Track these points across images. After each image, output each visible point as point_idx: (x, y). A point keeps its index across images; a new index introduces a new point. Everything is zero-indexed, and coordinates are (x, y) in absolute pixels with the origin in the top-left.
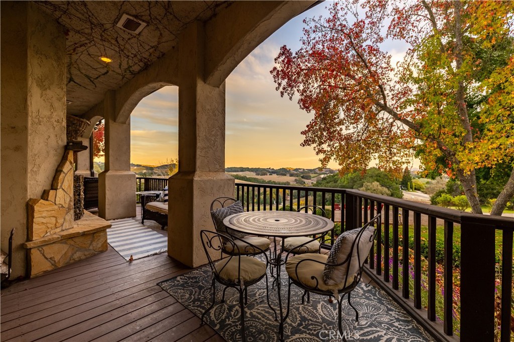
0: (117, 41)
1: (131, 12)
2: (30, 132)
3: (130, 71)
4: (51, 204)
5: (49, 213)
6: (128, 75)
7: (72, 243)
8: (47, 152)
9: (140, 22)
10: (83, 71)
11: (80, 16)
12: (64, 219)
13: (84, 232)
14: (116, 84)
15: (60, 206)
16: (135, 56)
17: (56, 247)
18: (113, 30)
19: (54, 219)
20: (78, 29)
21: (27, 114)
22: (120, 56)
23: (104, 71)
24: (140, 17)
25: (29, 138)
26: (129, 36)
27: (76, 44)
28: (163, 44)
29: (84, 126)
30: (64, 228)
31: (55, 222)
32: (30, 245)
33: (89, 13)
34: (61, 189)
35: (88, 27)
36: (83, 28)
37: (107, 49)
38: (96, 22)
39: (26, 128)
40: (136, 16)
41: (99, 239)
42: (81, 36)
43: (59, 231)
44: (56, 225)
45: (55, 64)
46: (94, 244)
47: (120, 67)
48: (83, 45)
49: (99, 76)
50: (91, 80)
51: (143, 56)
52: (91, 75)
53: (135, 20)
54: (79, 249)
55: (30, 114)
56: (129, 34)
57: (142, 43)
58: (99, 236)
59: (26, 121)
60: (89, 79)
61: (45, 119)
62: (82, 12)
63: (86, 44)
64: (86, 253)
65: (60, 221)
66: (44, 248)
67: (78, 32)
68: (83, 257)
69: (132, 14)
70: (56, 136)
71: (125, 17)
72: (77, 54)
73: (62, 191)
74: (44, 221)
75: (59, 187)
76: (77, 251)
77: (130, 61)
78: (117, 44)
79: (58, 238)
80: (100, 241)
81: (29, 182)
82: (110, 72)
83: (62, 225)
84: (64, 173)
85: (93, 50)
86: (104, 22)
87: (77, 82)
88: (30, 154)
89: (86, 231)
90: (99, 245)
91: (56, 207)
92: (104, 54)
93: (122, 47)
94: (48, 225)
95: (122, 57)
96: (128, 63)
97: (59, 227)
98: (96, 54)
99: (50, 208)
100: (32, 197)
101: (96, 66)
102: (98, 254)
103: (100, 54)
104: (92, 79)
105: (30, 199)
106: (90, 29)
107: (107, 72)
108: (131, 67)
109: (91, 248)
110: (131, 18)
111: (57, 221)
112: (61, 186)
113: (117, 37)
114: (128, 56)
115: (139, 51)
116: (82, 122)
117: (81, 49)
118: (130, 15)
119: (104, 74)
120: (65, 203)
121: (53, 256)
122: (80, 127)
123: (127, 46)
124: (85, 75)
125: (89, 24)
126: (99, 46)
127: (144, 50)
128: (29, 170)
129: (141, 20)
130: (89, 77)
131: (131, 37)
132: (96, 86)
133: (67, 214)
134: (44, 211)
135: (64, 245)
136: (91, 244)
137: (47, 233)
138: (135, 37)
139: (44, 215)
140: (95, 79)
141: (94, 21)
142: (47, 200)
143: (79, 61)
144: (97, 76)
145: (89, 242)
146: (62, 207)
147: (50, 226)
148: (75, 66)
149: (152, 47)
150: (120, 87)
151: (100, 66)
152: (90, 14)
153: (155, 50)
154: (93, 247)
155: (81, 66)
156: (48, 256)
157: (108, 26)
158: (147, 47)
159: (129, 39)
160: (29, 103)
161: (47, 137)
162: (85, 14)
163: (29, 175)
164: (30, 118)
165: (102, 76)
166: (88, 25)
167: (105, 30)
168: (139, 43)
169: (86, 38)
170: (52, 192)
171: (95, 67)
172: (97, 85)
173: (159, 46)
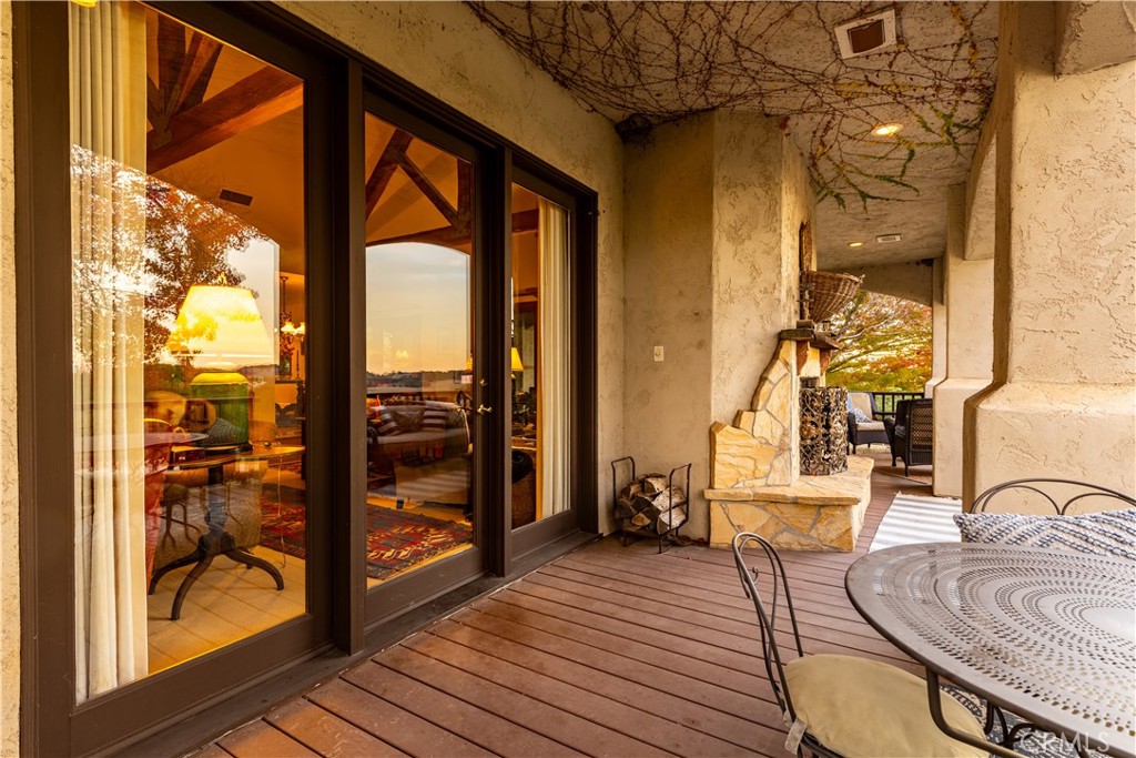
0: (870, 84)
1: (845, 13)
2: (715, 316)
3: (956, 125)
4: (744, 435)
5: (742, 450)
6: (962, 136)
7: (777, 512)
8: (745, 347)
9: (876, 17)
10: (869, 172)
11: (782, 85)
12: (772, 466)
13: (797, 498)
14: (952, 167)
15: (764, 441)
16: (938, 88)
17: (748, 509)
18: (849, 70)
19: (752, 462)
20: (798, 106)
21: (711, 290)
22: (906, 107)
23: (904, 153)
24: (868, 10)
25: (714, 326)
26: (886, 60)
27: (815, 132)
28: (978, 18)
29: (844, 289)
30: (770, 482)
31: (753, 468)
32: (709, 494)
33: (787, 70)
34: (764, 412)
35: (806, 93)
36: (803, 100)
37: (869, 109)
38: (811, 78)
39: (710, 311)
40: (861, 14)
41: (831, 522)
42: (813, 115)
43: (760, 484)
44: (754, 472)
45: (760, 192)
46: (821, 528)
47: (928, 129)
48: (827, 128)
49: (905, 166)
50: (897, 183)
51: (956, 77)
52: (887, 173)
53: (863, 22)
54: (789, 528)
55: (716, 288)
56: (880, 55)
57: (925, 54)
58: (833, 516)
59: (711, 301)
60: (891, 181)
61: (741, 292)
62: (778, 77)
63: (829, 122)
64: (803, 541)
65: (764, 468)
66: (730, 505)
67: (802, 112)
68: (796, 546)
69: (850, 16)
70: (762, 317)
71: (842, 33)
72: (831, 147)
73: (767, 416)
74: (734, 461)
75: (759, 408)
76: (784, 530)
77: (939, 106)
78: (878, 90)
79: (749, 495)
80: (835, 526)
81: (713, 396)
82: (918, 150)
83: (767, 476)
84: (771, 382)
85: (849, 126)
86: (820, 67)
87: (877, 195)
88: (715, 351)
89: (801, 498)
90: (833, 535)
91: (754, 442)
92: (874, 123)
93: (893, 88)
94: (740, 469)
95: (912, 106)
96: (936, 111)
97: (761, 478)
98: (861, 130)
99: (742, 442)
100: (717, 420)
101: (882, 151)
102: (828, 552)
103: (868, 127)
104: (898, 179)
105: (715, 423)
106: (813, 94)
107: (912, 153)
108: (951, 116)
109: (813, 533)
110: (854, 24)
111: (756, 467)
112: (765, 406)
113: (866, 77)
114: (923, 97)
115: (935, 72)
116: (840, 280)
117: (830, 136)
118: (849, 20)
119: (909, 160)
120: (773, 437)
121: (741, 523)
122: (836, 291)
123: (901, 80)
124: (876, 177)
125: (806, 88)
126: (850, 113)
127: (946, 65)
128: (714, 378)
129: (872, 13)
130: (889, 179)
131: (892, 57)
132: (915, 189)
133: (776, 457)
134: (731, 445)
135: (761, 511)
136: (812, 527)
137: (738, 483)
138: (899, 52)
139: (732, 451)
140: (901, 176)
141: (806, 77)
142: (738, 428)
143: (846, 158)
144: (900, 169)
145: (810, 521)
146: (767, 443)
147: (743, 472)
148: (849, 168)
149: (959, 45)
150: (969, 171)
151: (888, 148)
152: (790, 71)
153: (973, 46)
154: (819, 534)
155: (858, 165)
156: (735, 523)
157: (833, 70)
158: (949, 53)
159: (891, 65)
160: (714, 272)
161: (744, 322)
162: (785, 77)
163: (714, 385)
164: (715, 295)
165: (910, 164)
166: (804, 92)
167: (834, 80)
168: (919, 58)
169: (820, 113)
170: (746, 416)
171: (882, 155)
172: (917, 186)
173: (973, 29)
